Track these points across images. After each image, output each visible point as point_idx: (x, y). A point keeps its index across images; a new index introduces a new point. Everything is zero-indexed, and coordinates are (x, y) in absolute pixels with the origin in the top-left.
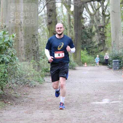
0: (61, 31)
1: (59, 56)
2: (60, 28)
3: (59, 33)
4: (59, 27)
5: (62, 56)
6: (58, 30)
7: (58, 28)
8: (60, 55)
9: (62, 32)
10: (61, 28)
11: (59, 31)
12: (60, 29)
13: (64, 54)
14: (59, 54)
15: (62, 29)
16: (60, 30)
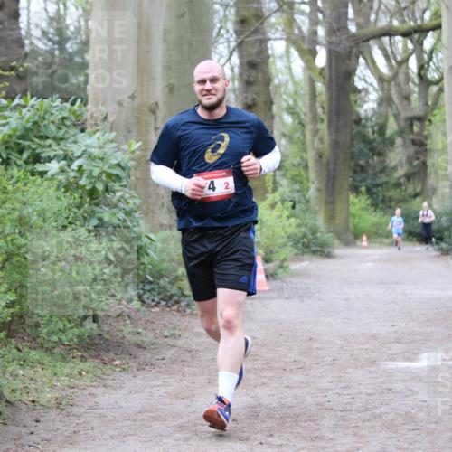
0: (213, 92)
1: (214, 189)
2: (208, 82)
3: (206, 101)
4: (207, 76)
5: (226, 188)
6: (203, 90)
7: (203, 82)
8: (216, 185)
9: (220, 95)
10: (213, 80)
11: (204, 93)
12: (208, 86)
13: (231, 180)
14: (212, 182)
15: (219, 85)
16: (208, 91)
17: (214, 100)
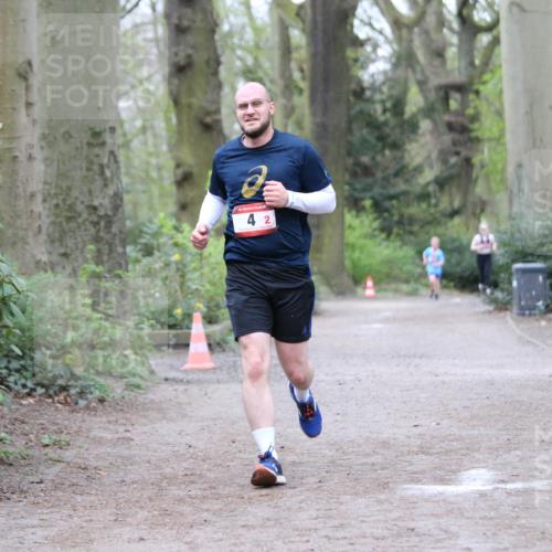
0: (256, 116)
1: (253, 223)
2: (250, 106)
3: (249, 127)
4: (248, 99)
5: (267, 222)
6: (245, 115)
7: (244, 106)
8: (256, 219)
9: (263, 119)
10: (256, 103)
11: (247, 118)
12: (250, 110)
14: (252, 216)
15: (262, 109)
16: (251, 115)
17: (257, 125)
